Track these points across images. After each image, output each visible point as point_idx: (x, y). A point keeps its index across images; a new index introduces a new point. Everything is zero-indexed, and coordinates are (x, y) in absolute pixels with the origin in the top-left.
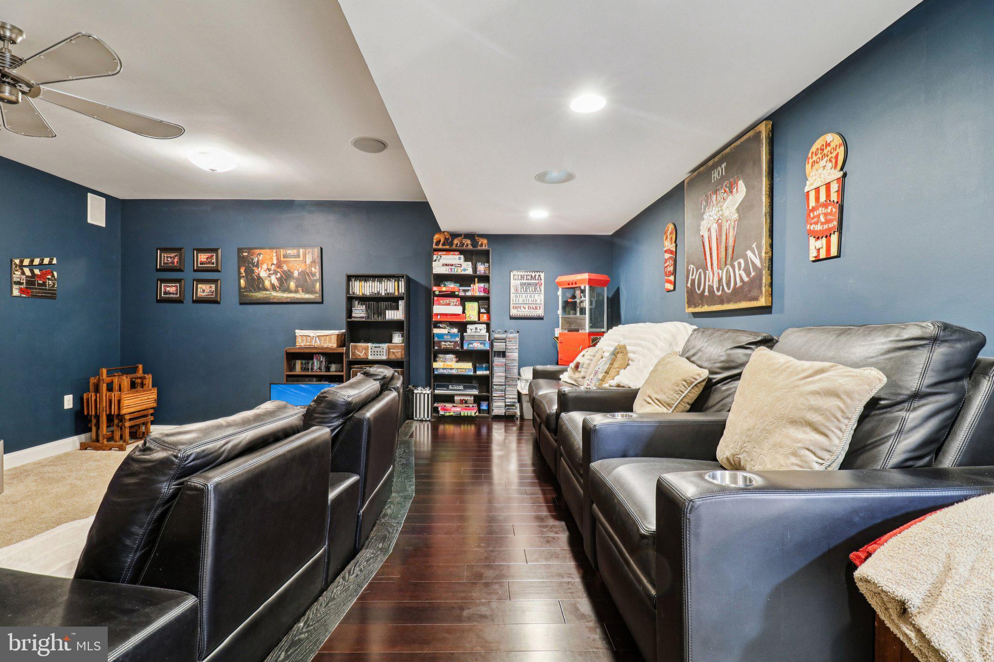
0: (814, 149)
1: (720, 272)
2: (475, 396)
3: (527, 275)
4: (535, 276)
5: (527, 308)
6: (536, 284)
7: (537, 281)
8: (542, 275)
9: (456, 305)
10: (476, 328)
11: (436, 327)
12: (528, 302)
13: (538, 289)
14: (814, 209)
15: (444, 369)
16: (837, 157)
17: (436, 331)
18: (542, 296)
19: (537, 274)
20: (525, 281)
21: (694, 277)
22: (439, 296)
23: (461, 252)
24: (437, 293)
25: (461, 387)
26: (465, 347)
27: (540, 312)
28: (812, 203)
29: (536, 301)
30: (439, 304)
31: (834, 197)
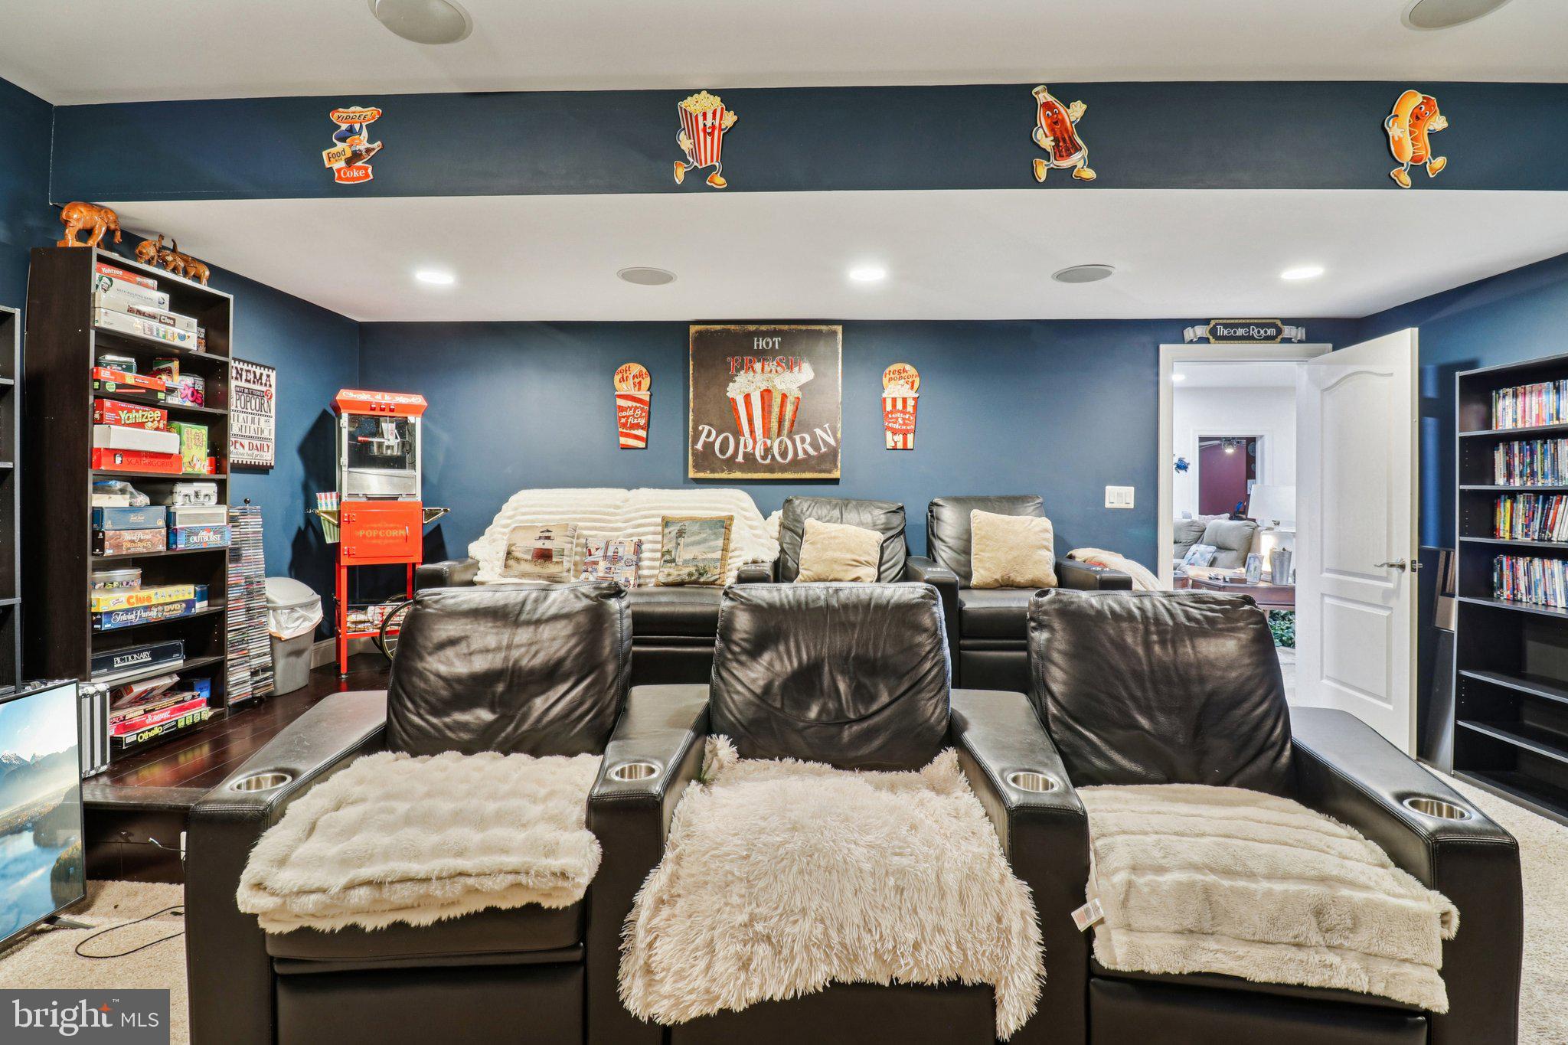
0: (892, 368)
1: (769, 442)
2: (179, 673)
3: (247, 371)
4: (261, 374)
5: (247, 447)
6: (262, 395)
7: (263, 389)
8: (273, 375)
9: (157, 429)
10: (197, 495)
11: (99, 489)
12: (247, 434)
13: (266, 405)
14: (891, 412)
15: (127, 611)
16: (913, 383)
17: (97, 500)
18: (273, 421)
19: (265, 372)
20: (243, 384)
21: (711, 439)
22: (112, 397)
23: (164, 285)
24: (111, 387)
25: (146, 657)
26: (181, 545)
27: (267, 457)
28: (889, 408)
29: (262, 432)
30: (118, 422)
31: (910, 409)
